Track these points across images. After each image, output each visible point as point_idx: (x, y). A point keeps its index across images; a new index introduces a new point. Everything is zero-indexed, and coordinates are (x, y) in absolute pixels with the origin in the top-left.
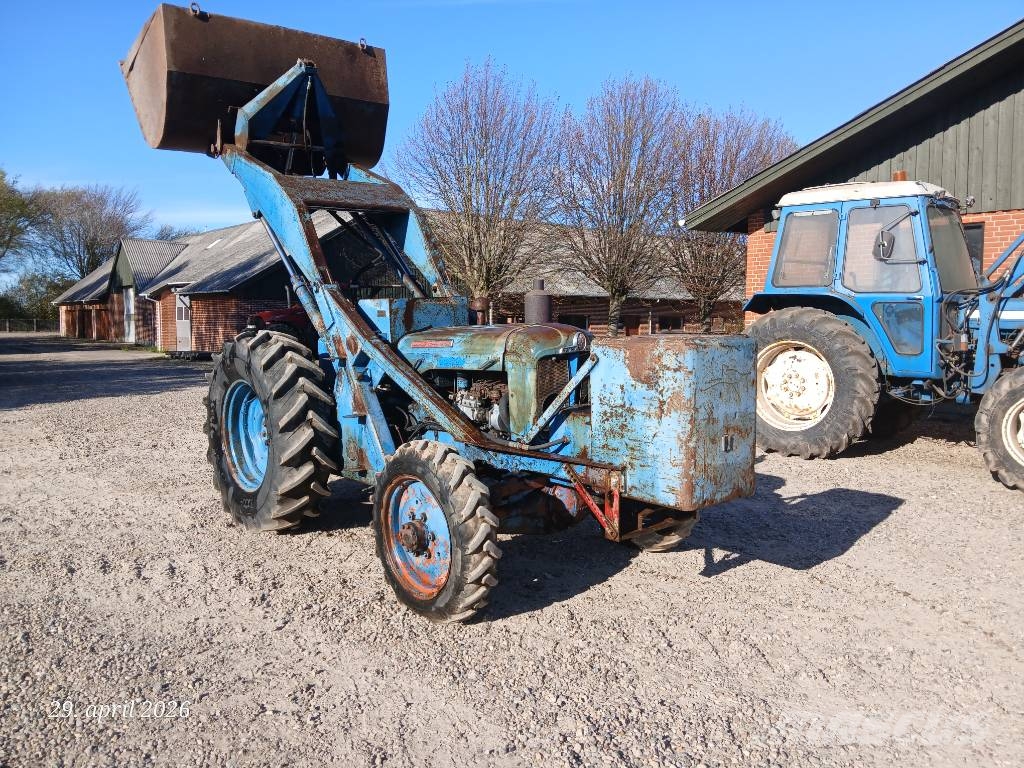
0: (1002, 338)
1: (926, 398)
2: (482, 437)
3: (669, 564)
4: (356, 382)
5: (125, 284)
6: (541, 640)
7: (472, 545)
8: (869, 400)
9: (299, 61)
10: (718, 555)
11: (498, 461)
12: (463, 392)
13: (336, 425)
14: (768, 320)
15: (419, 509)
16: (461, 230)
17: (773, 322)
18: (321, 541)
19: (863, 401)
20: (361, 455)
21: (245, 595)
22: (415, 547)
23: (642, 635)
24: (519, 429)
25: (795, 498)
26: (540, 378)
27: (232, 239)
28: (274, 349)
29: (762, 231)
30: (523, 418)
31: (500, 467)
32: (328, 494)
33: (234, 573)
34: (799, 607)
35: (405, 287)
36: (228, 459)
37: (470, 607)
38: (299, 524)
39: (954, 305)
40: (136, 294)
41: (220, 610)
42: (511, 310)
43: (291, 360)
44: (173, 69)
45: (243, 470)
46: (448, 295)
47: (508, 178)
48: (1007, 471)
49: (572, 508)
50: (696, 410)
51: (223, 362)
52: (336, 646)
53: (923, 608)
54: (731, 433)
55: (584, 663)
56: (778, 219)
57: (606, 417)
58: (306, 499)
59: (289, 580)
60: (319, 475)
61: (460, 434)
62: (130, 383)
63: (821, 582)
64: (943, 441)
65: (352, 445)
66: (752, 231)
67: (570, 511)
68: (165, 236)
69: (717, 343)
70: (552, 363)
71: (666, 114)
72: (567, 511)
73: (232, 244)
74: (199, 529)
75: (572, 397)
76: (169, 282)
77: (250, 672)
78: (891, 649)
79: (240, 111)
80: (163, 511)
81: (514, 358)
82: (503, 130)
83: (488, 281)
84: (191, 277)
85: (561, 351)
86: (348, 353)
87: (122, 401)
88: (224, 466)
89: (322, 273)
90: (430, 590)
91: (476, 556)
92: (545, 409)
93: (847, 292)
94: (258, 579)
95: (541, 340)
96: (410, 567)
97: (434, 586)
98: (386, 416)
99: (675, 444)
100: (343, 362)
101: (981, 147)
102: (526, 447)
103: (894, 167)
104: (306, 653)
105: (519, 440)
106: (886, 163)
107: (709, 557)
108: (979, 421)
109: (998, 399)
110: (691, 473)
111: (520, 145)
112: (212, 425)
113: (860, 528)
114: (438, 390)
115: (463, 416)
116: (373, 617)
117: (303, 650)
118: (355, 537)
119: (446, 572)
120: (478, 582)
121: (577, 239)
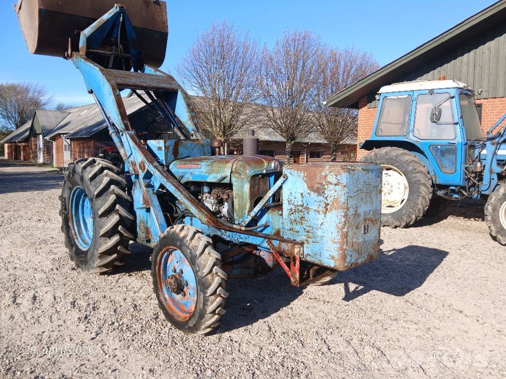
0: (498, 164)
1: (456, 196)
2: (218, 222)
3: (325, 293)
4: (144, 188)
5: (37, 133)
6: (252, 347)
7: (210, 291)
8: (427, 197)
9: (116, 5)
10: (352, 287)
11: (227, 236)
12: (207, 195)
13: (133, 213)
14: (373, 154)
15: (178, 267)
16: (210, 106)
17: (376, 155)
18: (125, 279)
19: (424, 198)
20: (147, 231)
21: (76, 315)
22: (176, 290)
23: (312, 342)
24: (240, 217)
25: (389, 251)
26: (252, 187)
27: (93, 110)
28: (96, 169)
29: (366, 107)
30: (242, 211)
31: (228, 239)
32: (129, 252)
33: (71, 300)
34: (402, 321)
35: (174, 133)
36: (73, 231)
37: (209, 327)
38: (112, 269)
39: (472, 147)
40: (43, 138)
41: (59, 326)
42: (236, 148)
43: (107, 175)
44: (42, 8)
45: (81, 237)
46: (200, 138)
47: (235, 80)
48: (502, 236)
49: (270, 262)
50: (348, 209)
51: (69, 176)
52: (127, 352)
53: (472, 321)
54: (367, 222)
55: (278, 363)
56: (379, 100)
57: (292, 212)
58: (115, 255)
59: (103, 305)
60: (123, 242)
61: (205, 219)
62: (35, 184)
63: (412, 304)
64: (462, 218)
65: (142, 224)
66: (361, 108)
67: (269, 264)
68: (60, 108)
69: (360, 168)
70: (260, 179)
71: (315, 49)
72: (267, 264)
73: (93, 112)
74: (55, 271)
75: (271, 199)
76: (60, 132)
77: (70, 371)
78: (459, 350)
79: (81, 33)
80: (36, 260)
81: (236, 175)
82: (232, 55)
83: (224, 133)
84: (71, 130)
85: (264, 172)
86: (140, 171)
87: (28, 194)
88: (70, 235)
89: (126, 125)
90: (184, 315)
91: (213, 297)
92: (255, 206)
93: (416, 139)
94: (85, 304)
95: (253, 165)
96: (173, 300)
97: (187, 313)
98: (162, 207)
99: (334, 229)
100: (137, 176)
101: (481, 65)
102: (243, 229)
103: (436, 75)
104: (107, 357)
105: (239, 224)
106: (431, 72)
107: (347, 288)
108: (487, 209)
109: (498, 197)
110: (344, 247)
111: (241, 63)
112: (64, 211)
113: (428, 270)
114: (192, 193)
115: (207, 209)
116: (150, 331)
117: (106, 354)
118: (145, 277)
119: (194, 306)
120: (213, 312)
121: (270, 112)
